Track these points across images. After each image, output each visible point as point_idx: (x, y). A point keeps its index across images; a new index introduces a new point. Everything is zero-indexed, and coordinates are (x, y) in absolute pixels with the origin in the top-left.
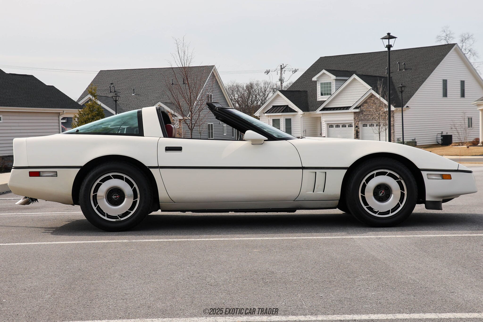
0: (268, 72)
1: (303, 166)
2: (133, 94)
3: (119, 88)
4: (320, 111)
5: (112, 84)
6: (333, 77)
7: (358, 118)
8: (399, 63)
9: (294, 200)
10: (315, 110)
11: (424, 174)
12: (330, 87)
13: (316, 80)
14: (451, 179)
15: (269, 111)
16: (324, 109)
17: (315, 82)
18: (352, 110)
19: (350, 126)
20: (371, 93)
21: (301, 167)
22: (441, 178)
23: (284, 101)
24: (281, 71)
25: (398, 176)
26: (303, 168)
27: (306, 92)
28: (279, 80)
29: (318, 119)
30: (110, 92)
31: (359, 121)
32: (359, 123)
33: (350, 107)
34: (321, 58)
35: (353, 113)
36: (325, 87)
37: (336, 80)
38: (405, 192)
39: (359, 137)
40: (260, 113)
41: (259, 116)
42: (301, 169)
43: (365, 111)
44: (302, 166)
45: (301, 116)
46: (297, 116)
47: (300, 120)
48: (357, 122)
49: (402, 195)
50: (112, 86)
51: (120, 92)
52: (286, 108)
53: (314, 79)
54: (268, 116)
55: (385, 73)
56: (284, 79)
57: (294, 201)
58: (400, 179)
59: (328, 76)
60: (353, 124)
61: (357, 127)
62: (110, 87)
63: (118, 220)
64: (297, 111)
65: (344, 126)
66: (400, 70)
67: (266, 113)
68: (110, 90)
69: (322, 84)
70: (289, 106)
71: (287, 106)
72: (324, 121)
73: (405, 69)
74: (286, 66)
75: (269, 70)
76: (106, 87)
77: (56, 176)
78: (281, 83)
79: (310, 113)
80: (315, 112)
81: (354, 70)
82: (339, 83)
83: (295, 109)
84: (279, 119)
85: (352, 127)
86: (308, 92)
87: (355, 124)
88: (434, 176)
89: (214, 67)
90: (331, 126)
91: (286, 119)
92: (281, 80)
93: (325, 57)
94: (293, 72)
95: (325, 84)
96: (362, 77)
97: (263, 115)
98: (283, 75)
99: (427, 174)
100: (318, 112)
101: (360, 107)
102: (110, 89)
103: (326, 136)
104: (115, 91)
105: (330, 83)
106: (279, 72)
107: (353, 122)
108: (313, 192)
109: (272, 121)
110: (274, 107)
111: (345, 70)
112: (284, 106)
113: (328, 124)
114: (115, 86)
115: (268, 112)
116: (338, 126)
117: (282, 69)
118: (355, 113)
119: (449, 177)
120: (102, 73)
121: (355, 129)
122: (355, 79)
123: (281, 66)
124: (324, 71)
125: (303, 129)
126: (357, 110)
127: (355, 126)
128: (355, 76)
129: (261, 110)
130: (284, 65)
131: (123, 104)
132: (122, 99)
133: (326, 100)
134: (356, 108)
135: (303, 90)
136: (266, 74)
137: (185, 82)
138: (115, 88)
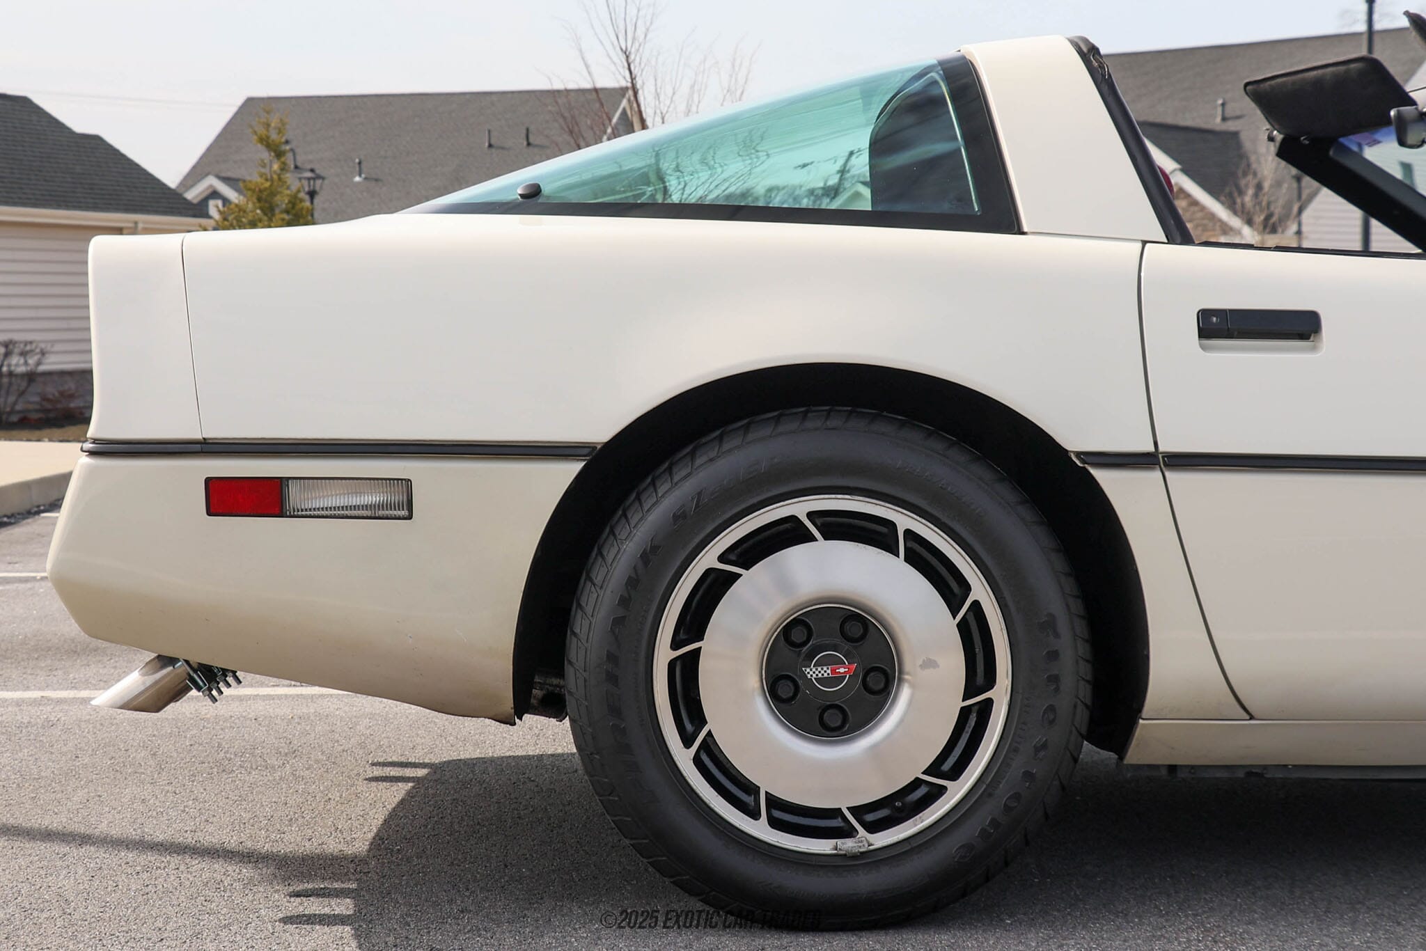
2: (357, 179)
3: (310, 157)
55: (1215, 117)
63: (848, 845)
77: (404, 513)
104: (296, 167)
114: (295, 151)
137: (531, 140)
138: (298, 158)
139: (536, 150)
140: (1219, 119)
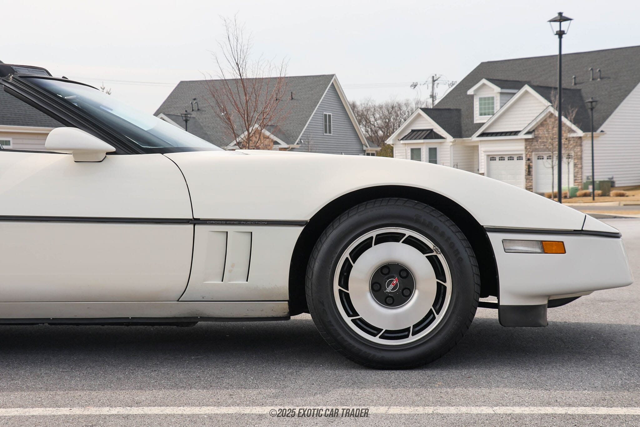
0: (415, 86)
1: (194, 217)
2: (223, 114)
3: (205, 105)
4: (478, 136)
5: (195, 99)
6: (497, 89)
7: (531, 147)
8: (592, 69)
9: (177, 299)
10: (470, 136)
11: (495, 239)
12: (493, 103)
13: (472, 93)
14: (565, 252)
15: (407, 137)
16: (483, 135)
17: (472, 97)
18: (522, 136)
19: (520, 158)
20: (550, 112)
21: (191, 220)
22: (539, 251)
23: (428, 123)
24: (433, 85)
25: (431, 245)
26: (195, 222)
27: (459, 110)
28: (429, 97)
29: (475, 149)
30: (191, 110)
31: (532, 152)
32: (532, 154)
33: (519, 132)
34: (482, 63)
35: (524, 141)
36: (485, 104)
37: (501, 93)
38: (449, 285)
39: (531, 174)
40: (394, 140)
41: (393, 144)
42: (191, 224)
43: (540, 138)
44: (192, 218)
45: (451, 144)
46: (445, 144)
47: (449, 150)
48: (529, 152)
49: (441, 291)
50: (195, 103)
51: (205, 111)
52: (430, 133)
53: (470, 92)
54: (405, 144)
55: (571, 84)
56: (436, 95)
57: (178, 301)
58: (435, 252)
59: (490, 88)
60: (524, 156)
61: (529, 159)
62: (192, 103)
64: (445, 137)
65: (511, 158)
66: (593, 79)
67: (402, 139)
68: (192, 108)
69: (481, 99)
70: (435, 130)
71: (431, 130)
72: (484, 151)
73: (601, 78)
74: (439, 77)
75: (417, 83)
76: (187, 103)
78: (433, 101)
79: (464, 140)
80: (470, 138)
81: (528, 80)
82: (505, 98)
83: (442, 134)
84: (420, 149)
85: (522, 159)
86: (462, 110)
87: (526, 156)
88: (522, 246)
89: (334, 77)
90: (493, 158)
91: (430, 149)
92: (433, 97)
93: (488, 62)
94: (449, 85)
95: (485, 99)
96: (537, 88)
97: (398, 142)
98: (436, 90)
99: (504, 241)
100: (475, 138)
101: (534, 131)
102: (192, 106)
103: (486, 174)
104: (198, 110)
105: (493, 98)
106: (431, 85)
107: (524, 152)
108: (222, 281)
109: (409, 151)
110: (413, 131)
111: (514, 79)
112: (427, 130)
113: (488, 156)
114: (198, 103)
115: (404, 139)
116: (502, 158)
117: (434, 81)
118: (526, 140)
119: (560, 248)
120: (182, 84)
121: (526, 163)
122: (526, 92)
123: (433, 77)
124: (484, 81)
125: (454, 163)
126: (530, 136)
127: (526, 158)
128: (527, 88)
129: (395, 136)
130: (438, 76)
131: (208, 127)
132: (207, 120)
133: (486, 122)
134: (529, 133)
135: (455, 108)
136: (413, 88)
137: (293, 97)
138: (199, 105)
139: (295, 101)
140: (573, 84)
